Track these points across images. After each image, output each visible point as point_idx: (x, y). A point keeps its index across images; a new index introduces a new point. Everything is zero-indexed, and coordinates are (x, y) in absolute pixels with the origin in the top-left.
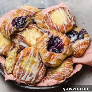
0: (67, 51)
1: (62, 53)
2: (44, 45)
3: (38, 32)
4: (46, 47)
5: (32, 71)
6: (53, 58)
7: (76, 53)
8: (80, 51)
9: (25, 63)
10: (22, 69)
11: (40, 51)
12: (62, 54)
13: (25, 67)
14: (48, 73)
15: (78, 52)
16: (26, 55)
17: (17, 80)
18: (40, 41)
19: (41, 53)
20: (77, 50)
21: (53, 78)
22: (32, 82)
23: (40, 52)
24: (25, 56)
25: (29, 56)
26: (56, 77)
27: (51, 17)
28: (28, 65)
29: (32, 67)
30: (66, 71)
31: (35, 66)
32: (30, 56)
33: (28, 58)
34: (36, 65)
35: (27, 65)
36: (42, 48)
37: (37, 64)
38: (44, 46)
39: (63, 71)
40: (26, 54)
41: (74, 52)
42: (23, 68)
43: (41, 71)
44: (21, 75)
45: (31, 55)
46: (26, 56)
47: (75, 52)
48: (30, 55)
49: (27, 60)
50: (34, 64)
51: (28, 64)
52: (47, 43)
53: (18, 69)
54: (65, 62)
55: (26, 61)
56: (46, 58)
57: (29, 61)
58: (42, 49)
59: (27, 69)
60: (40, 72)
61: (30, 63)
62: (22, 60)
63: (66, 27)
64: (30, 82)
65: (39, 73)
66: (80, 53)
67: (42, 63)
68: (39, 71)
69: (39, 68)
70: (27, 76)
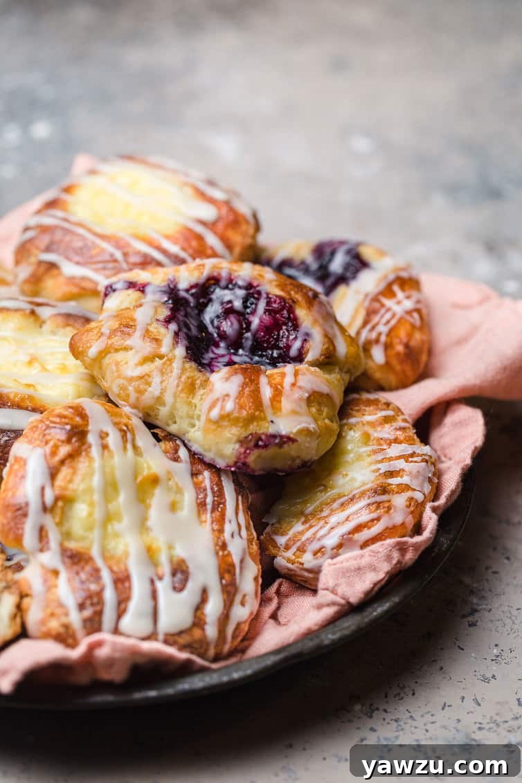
0: (335, 336)
1: (310, 357)
2: (157, 341)
3: (47, 327)
4: (180, 351)
5: (171, 547)
6: (278, 393)
7: (388, 347)
8: (403, 333)
9: (91, 504)
10: (89, 559)
11: (154, 390)
12: (313, 364)
13: (104, 536)
14: (281, 540)
15: (396, 341)
16: (64, 450)
17: (99, 644)
18: (113, 332)
19: (168, 398)
20: (383, 329)
21: (340, 546)
22: (211, 631)
23: (159, 400)
24: (62, 462)
25: (95, 451)
26: (359, 528)
27: (72, 218)
28: (120, 520)
29: (150, 523)
30: (401, 464)
31: (173, 507)
32: (105, 447)
33: (97, 464)
34: (172, 497)
35: (108, 518)
36: (158, 362)
37: (179, 491)
38: (164, 350)
39: (384, 467)
40: (69, 441)
41: (367, 348)
42: (95, 552)
43: (229, 528)
44: (109, 595)
45: (103, 436)
46: (72, 456)
47: (377, 341)
48: (91, 438)
49: (96, 481)
50: (158, 499)
51: (111, 507)
52: (173, 327)
53: (56, 573)
54: (352, 420)
55: (89, 490)
56: (229, 406)
57: (110, 488)
58: (162, 373)
59: (128, 545)
60: (227, 535)
61: (123, 499)
62: (57, 499)
63: (215, 233)
64: (197, 633)
65: (224, 546)
66: (413, 343)
67: (207, 474)
68: (221, 531)
69: (208, 517)
70: (154, 595)
